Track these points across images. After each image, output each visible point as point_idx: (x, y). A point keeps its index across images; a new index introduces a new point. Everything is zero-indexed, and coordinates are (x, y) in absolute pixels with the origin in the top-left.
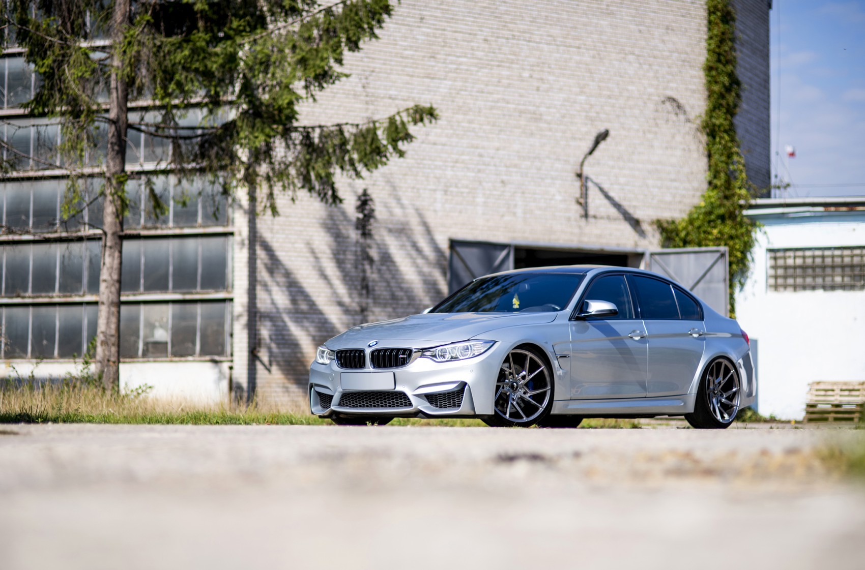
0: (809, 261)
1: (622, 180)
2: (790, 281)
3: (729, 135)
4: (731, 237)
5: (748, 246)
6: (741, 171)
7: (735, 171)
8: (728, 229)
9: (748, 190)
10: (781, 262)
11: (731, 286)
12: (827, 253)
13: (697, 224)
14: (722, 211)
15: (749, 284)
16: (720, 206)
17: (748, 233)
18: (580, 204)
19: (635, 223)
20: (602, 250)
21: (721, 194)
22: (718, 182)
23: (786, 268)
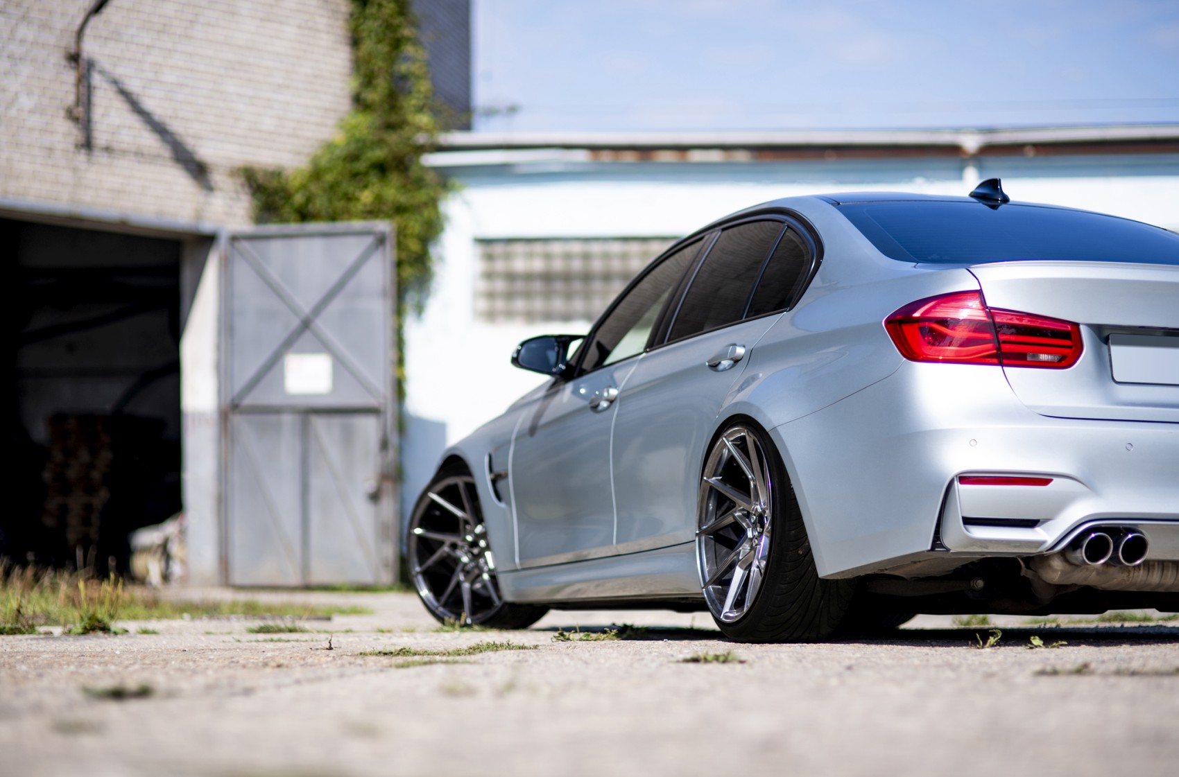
0: (558, 265)
1: (169, 77)
2: (520, 304)
4: (400, 210)
5: (432, 230)
6: (420, 78)
7: (406, 76)
8: (392, 191)
9: (435, 112)
10: (500, 266)
11: (399, 312)
12: (596, 248)
13: (329, 178)
14: (378, 154)
15: (434, 306)
16: (380, 142)
17: (433, 203)
18: (76, 120)
19: (199, 171)
20: (123, 223)
21: (378, 121)
22: (372, 96)
23: (511, 277)
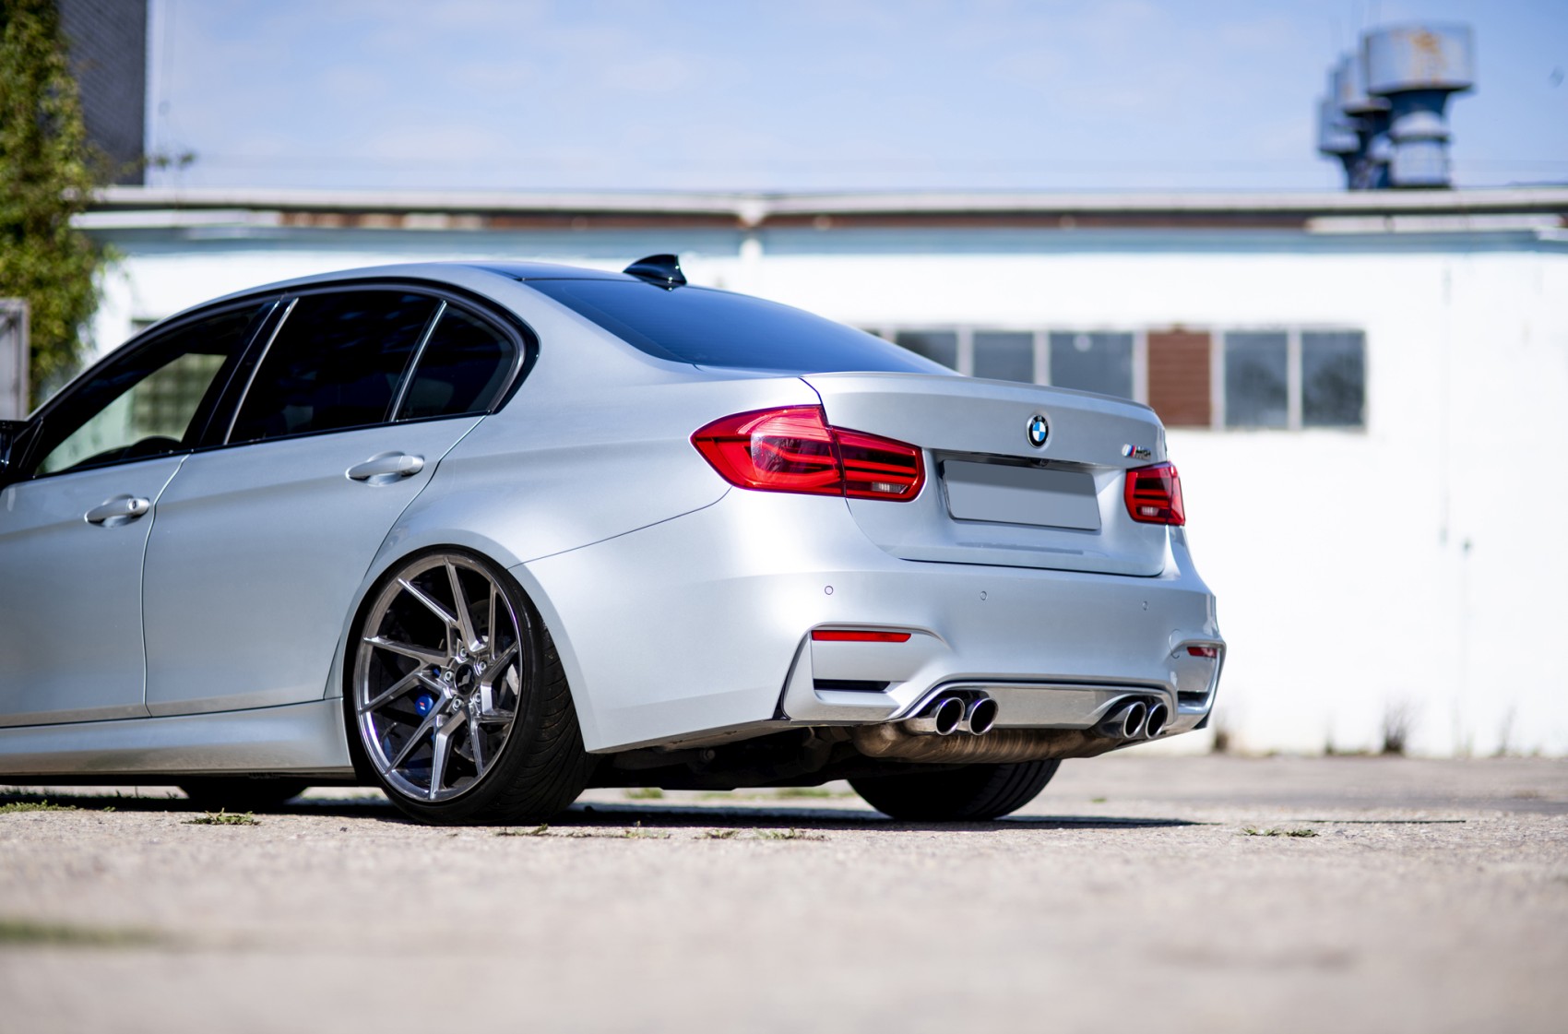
3: (42, 21)
5: (82, 309)
6: (70, 118)
7: (51, 116)
8: (29, 261)
9: (89, 161)
14: (15, 212)
16: (15, 198)
17: (84, 275)
21: (15, 170)
